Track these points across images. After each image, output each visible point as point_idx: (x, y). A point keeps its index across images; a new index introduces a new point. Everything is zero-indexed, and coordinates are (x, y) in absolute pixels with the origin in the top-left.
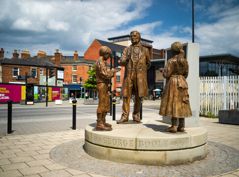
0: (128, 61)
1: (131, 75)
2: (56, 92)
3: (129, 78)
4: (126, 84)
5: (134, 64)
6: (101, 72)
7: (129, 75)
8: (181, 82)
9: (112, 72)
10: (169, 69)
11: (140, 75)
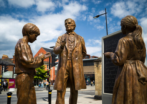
0: (62, 47)
1: (66, 65)
2: (12, 82)
3: (63, 68)
4: (60, 75)
5: (69, 52)
6: (22, 56)
7: (64, 65)
8: (142, 70)
9: (39, 58)
10: (123, 51)
11: (76, 64)
